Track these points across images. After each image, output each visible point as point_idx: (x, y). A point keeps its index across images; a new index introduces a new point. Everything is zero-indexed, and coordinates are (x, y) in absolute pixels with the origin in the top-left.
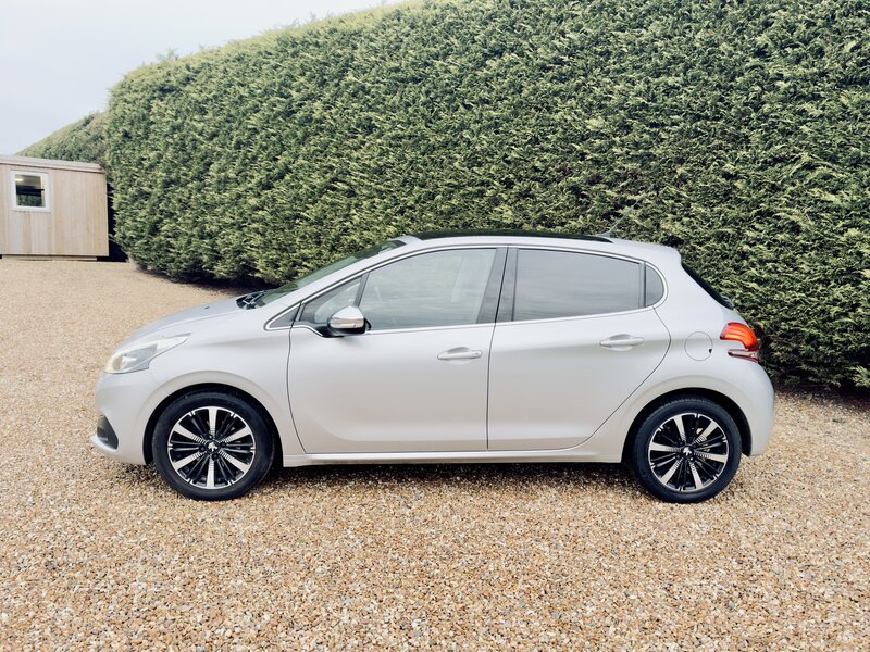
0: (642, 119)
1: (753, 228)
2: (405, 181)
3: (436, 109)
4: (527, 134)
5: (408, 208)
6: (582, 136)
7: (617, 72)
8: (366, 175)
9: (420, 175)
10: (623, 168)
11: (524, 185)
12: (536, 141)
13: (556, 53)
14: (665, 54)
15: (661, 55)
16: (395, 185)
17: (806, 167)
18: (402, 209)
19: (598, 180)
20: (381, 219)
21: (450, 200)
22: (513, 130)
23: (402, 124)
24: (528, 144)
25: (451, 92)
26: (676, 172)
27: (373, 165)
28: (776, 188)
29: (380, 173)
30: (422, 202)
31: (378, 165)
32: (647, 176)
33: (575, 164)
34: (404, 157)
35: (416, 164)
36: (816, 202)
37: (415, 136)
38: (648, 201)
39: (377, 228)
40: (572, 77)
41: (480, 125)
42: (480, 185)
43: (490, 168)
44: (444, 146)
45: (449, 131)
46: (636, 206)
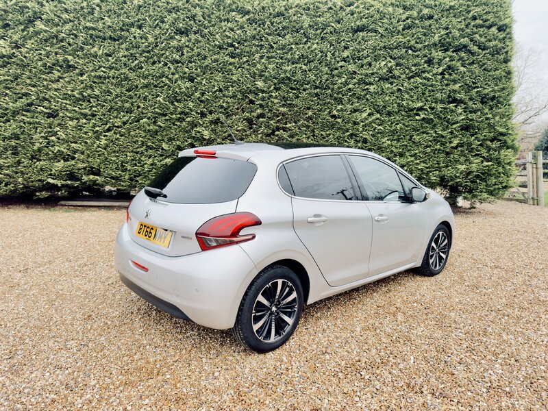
0: (287, 85)
1: (346, 141)
2: (111, 108)
3: (137, 62)
4: (214, 86)
5: (115, 127)
6: (250, 91)
7: (268, 57)
8: (68, 102)
9: (127, 105)
10: (278, 110)
11: (214, 116)
12: (220, 90)
13: (230, 41)
14: (298, 53)
15: (295, 53)
16: (102, 110)
17: (370, 115)
18: (110, 127)
19: (262, 116)
20: (90, 134)
21: (155, 123)
22: (204, 82)
23: (104, 67)
24: (216, 91)
25: (148, 52)
26: (306, 114)
27: (77, 96)
28: (355, 123)
29: (84, 101)
30: (130, 123)
31: (82, 95)
32: (291, 115)
33: (248, 106)
34: (109, 91)
35: (121, 96)
36: (374, 130)
37: (117, 78)
38: (293, 128)
39: (88, 141)
40: (239, 56)
41: (177, 76)
42: (180, 114)
43: (188, 104)
44: (146, 86)
45: (150, 77)
46: (284, 131)
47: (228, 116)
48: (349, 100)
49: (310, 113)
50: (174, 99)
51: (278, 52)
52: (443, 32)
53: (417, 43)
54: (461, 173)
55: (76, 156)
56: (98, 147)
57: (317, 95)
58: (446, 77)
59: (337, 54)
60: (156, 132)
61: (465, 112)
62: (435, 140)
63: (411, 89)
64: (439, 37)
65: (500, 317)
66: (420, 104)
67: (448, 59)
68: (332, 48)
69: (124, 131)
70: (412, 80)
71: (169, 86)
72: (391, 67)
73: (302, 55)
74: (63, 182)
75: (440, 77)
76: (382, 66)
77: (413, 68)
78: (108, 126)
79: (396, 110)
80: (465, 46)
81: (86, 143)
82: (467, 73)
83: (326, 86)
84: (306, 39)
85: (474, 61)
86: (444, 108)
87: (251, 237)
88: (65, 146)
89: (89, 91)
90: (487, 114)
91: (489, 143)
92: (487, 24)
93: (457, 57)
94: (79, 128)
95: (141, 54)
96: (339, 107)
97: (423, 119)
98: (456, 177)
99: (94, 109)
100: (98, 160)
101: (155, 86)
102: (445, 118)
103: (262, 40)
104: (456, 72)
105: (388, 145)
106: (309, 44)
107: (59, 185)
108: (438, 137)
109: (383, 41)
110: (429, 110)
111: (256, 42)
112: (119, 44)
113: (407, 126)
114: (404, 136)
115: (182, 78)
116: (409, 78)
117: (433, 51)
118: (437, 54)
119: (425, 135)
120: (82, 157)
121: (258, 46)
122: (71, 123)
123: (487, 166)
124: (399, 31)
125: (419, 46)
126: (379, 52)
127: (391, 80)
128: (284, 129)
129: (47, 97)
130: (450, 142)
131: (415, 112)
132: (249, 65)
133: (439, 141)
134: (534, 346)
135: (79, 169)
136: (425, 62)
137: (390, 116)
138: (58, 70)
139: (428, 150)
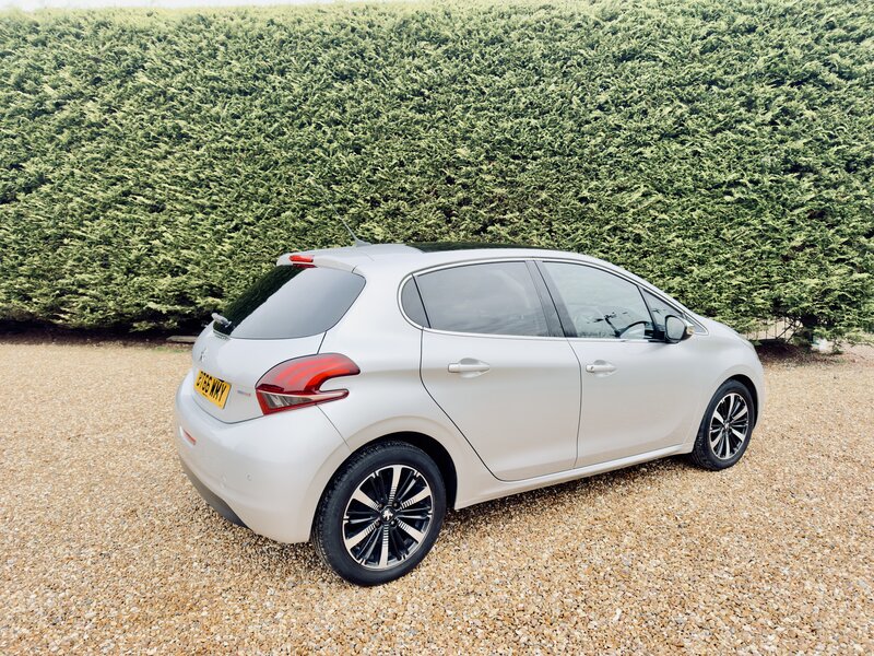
0: (505, 152)
1: (605, 240)
2: (240, 196)
3: (276, 125)
4: (392, 158)
5: (245, 224)
6: (448, 163)
7: (476, 109)
8: (178, 188)
9: (262, 191)
10: (492, 193)
11: (392, 204)
12: (401, 164)
13: (416, 87)
14: (523, 100)
15: (519, 100)
16: (225, 200)
17: (644, 195)
18: (237, 225)
19: (466, 201)
20: (208, 236)
21: (303, 216)
22: (376, 153)
23: (230, 135)
24: (394, 166)
25: (294, 109)
26: (538, 197)
27: (191, 179)
28: (620, 210)
29: (200, 187)
30: (267, 219)
31: (199, 178)
32: (513, 199)
33: (444, 187)
34: (236, 171)
35: (253, 178)
36: (654, 220)
37: (249, 150)
38: (516, 220)
39: (205, 245)
40: (431, 109)
41: (335, 144)
42: (340, 202)
43: (351, 187)
44: (290, 161)
45: (296, 148)
46: (503, 225)
47: (414, 203)
48: (610, 173)
49: (544, 195)
50: (331, 179)
51: (492, 99)
52: (772, 53)
53: (726, 73)
54: (811, 292)
55: (188, 268)
56: (221, 254)
57: (555, 165)
58: (779, 127)
59: (588, 98)
60: (305, 230)
61: (817, 186)
62: (762, 236)
63: (716, 152)
64: (765, 61)
65: (816, 548)
66: (732, 176)
67: (782, 98)
68: (580, 89)
69: (257, 229)
70: (719, 136)
71: (324, 161)
72: (682, 115)
73: (531, 103)
74: (170, 308)
75: (769, 129)
76: (664, 115)
77: (721, 116)
78: (234, 223)
79: (691, 186)
80: (814, 75)
81: (203, 248)
82: (819, 121)
83: (571, 150)
84: (537, 78)
85: (831, 98)
86: (777, 181)
87: (340, 394)
88: (173, 253)
89: (208, 172)
90: (858, 189)
91: (863, 239)
92: (855, 34)
93: (799, 94)
94: (193, 226)
95: (283, 113)
96: (593, 184)
97: (740, 201)
98: (801, 299)
99: (214, 198)
100: (220, 275)
101: (304, 161)
102: (779, 198)
103: (467, 83)
104: (798, 118)
105: (678, 245)
106: (542, 85)
107: (164, 312)
108: (767, 231)
109: (666, 72)
110: (749, 185)
111: (458, 87)
112: (252, 100)
113: (710, 214)
114: (706, 230)
115: (344, 147)
116: (714, 133)
117: (756, 86)
118: (762, 90)
119: (743, 228)
120: (197, 269)
121: (460, 92)
122: (181, 219)
123: (860, 280)
124: (695, 56)
125: (732, 78)
126: (660, 91)
127: (682, 137)
128: (502, 222)
129: (150, 181)
130: (790, 240)
131: (724, 189)
132: (446, 122)
133: (770, 238)
134: (859, 607)
135: (192, 288)
136: (742, 105)
137: (681, 197)
138: (165, 142)
139: (749, 253)
